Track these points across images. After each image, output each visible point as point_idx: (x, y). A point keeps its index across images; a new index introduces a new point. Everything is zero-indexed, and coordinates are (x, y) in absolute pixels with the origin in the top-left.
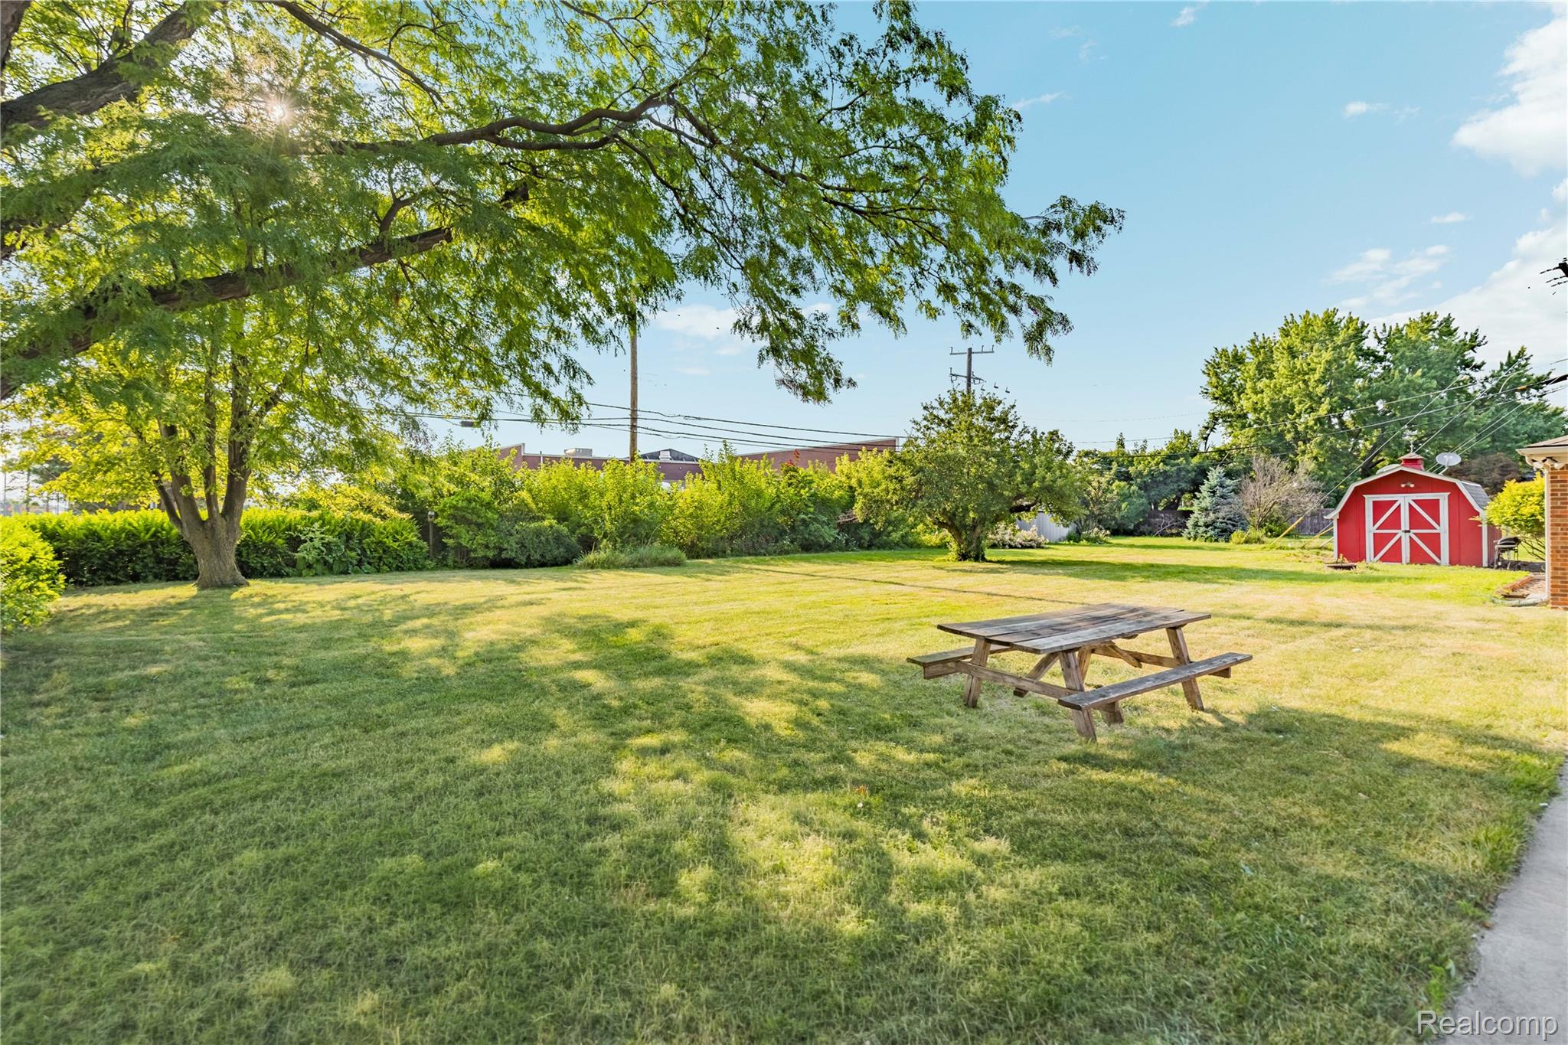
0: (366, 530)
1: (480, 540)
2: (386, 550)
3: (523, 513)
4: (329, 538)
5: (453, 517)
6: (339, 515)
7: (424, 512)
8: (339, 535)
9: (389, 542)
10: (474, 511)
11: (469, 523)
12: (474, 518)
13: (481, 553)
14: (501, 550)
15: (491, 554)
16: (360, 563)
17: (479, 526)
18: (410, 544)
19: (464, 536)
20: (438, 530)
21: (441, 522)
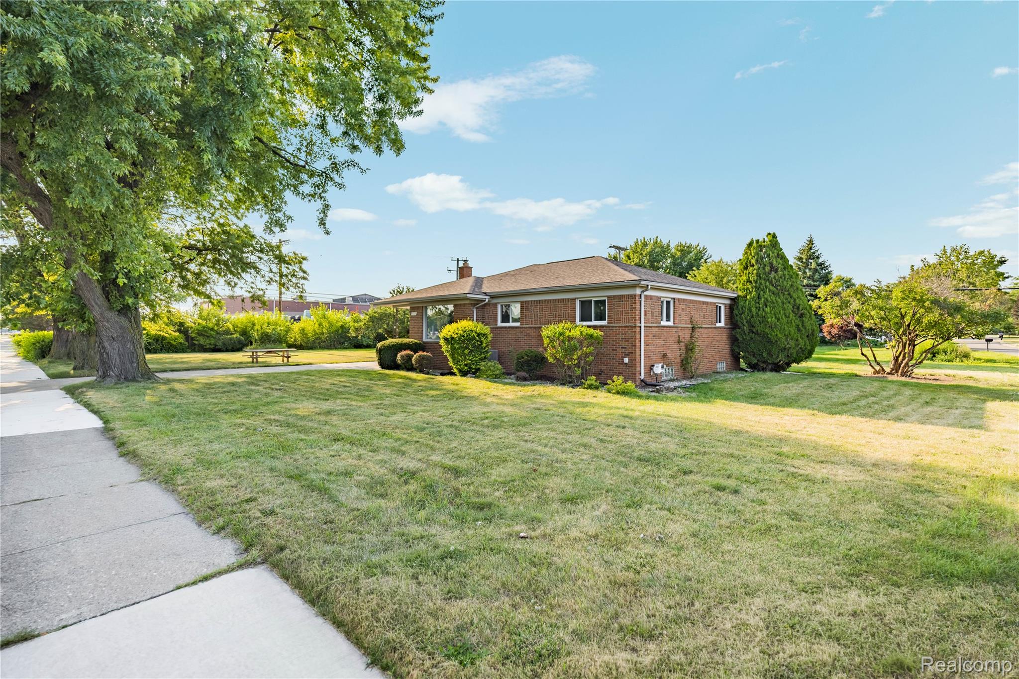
0: (164, 338)
1: (207, 341)
2: (172, 345)
3: (227, 332)
4: (150, 341)
5: (198, 334)
6: (153, 333)
7: (188, 331)
8: (154, 340)
9: (173, 342)
10: (205, 331)
11: (204, 335)
12: (205, 334)
13: (208, 347)
14: (216, 345)
15: (212, 347)
16: (161, 350)
17: (208, 337)
18: (181, 343)
19: (202, 341)
20: (193, 339)
21: (193, 335)
